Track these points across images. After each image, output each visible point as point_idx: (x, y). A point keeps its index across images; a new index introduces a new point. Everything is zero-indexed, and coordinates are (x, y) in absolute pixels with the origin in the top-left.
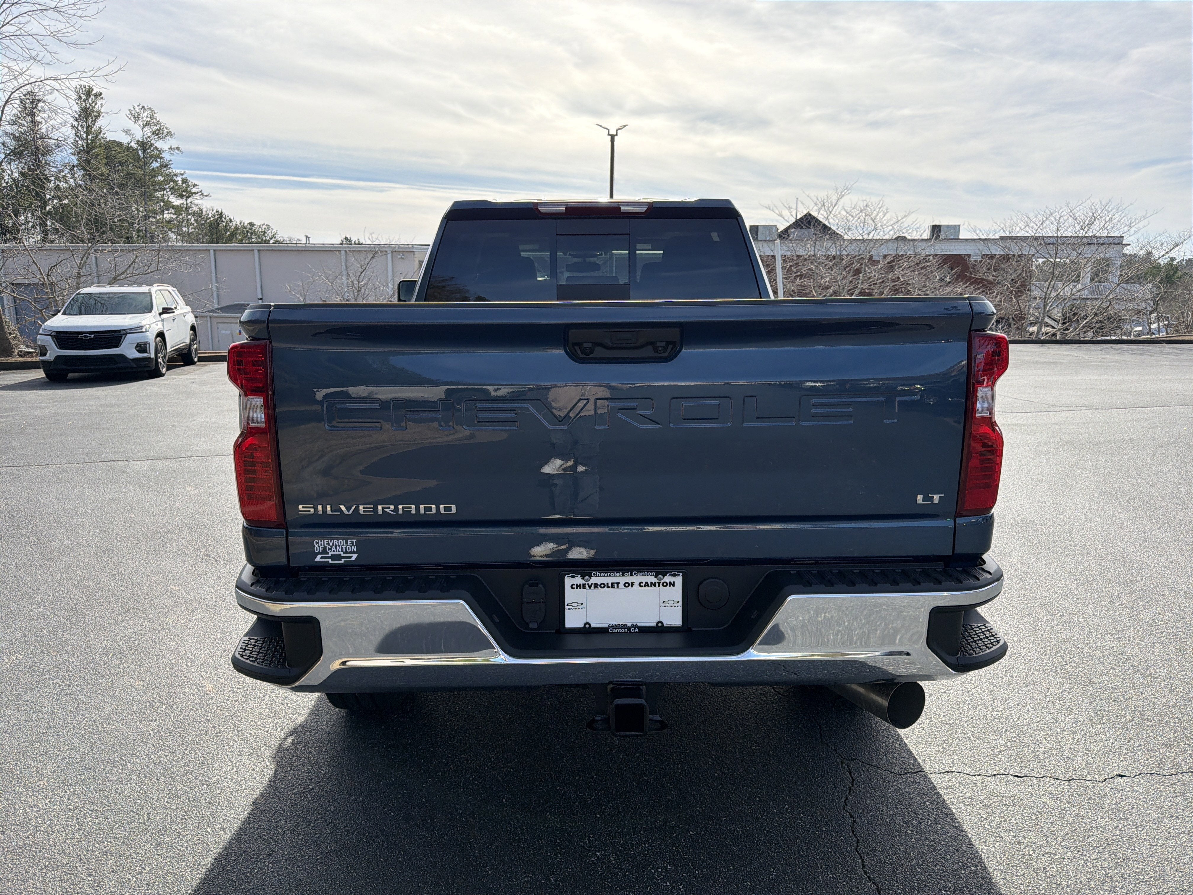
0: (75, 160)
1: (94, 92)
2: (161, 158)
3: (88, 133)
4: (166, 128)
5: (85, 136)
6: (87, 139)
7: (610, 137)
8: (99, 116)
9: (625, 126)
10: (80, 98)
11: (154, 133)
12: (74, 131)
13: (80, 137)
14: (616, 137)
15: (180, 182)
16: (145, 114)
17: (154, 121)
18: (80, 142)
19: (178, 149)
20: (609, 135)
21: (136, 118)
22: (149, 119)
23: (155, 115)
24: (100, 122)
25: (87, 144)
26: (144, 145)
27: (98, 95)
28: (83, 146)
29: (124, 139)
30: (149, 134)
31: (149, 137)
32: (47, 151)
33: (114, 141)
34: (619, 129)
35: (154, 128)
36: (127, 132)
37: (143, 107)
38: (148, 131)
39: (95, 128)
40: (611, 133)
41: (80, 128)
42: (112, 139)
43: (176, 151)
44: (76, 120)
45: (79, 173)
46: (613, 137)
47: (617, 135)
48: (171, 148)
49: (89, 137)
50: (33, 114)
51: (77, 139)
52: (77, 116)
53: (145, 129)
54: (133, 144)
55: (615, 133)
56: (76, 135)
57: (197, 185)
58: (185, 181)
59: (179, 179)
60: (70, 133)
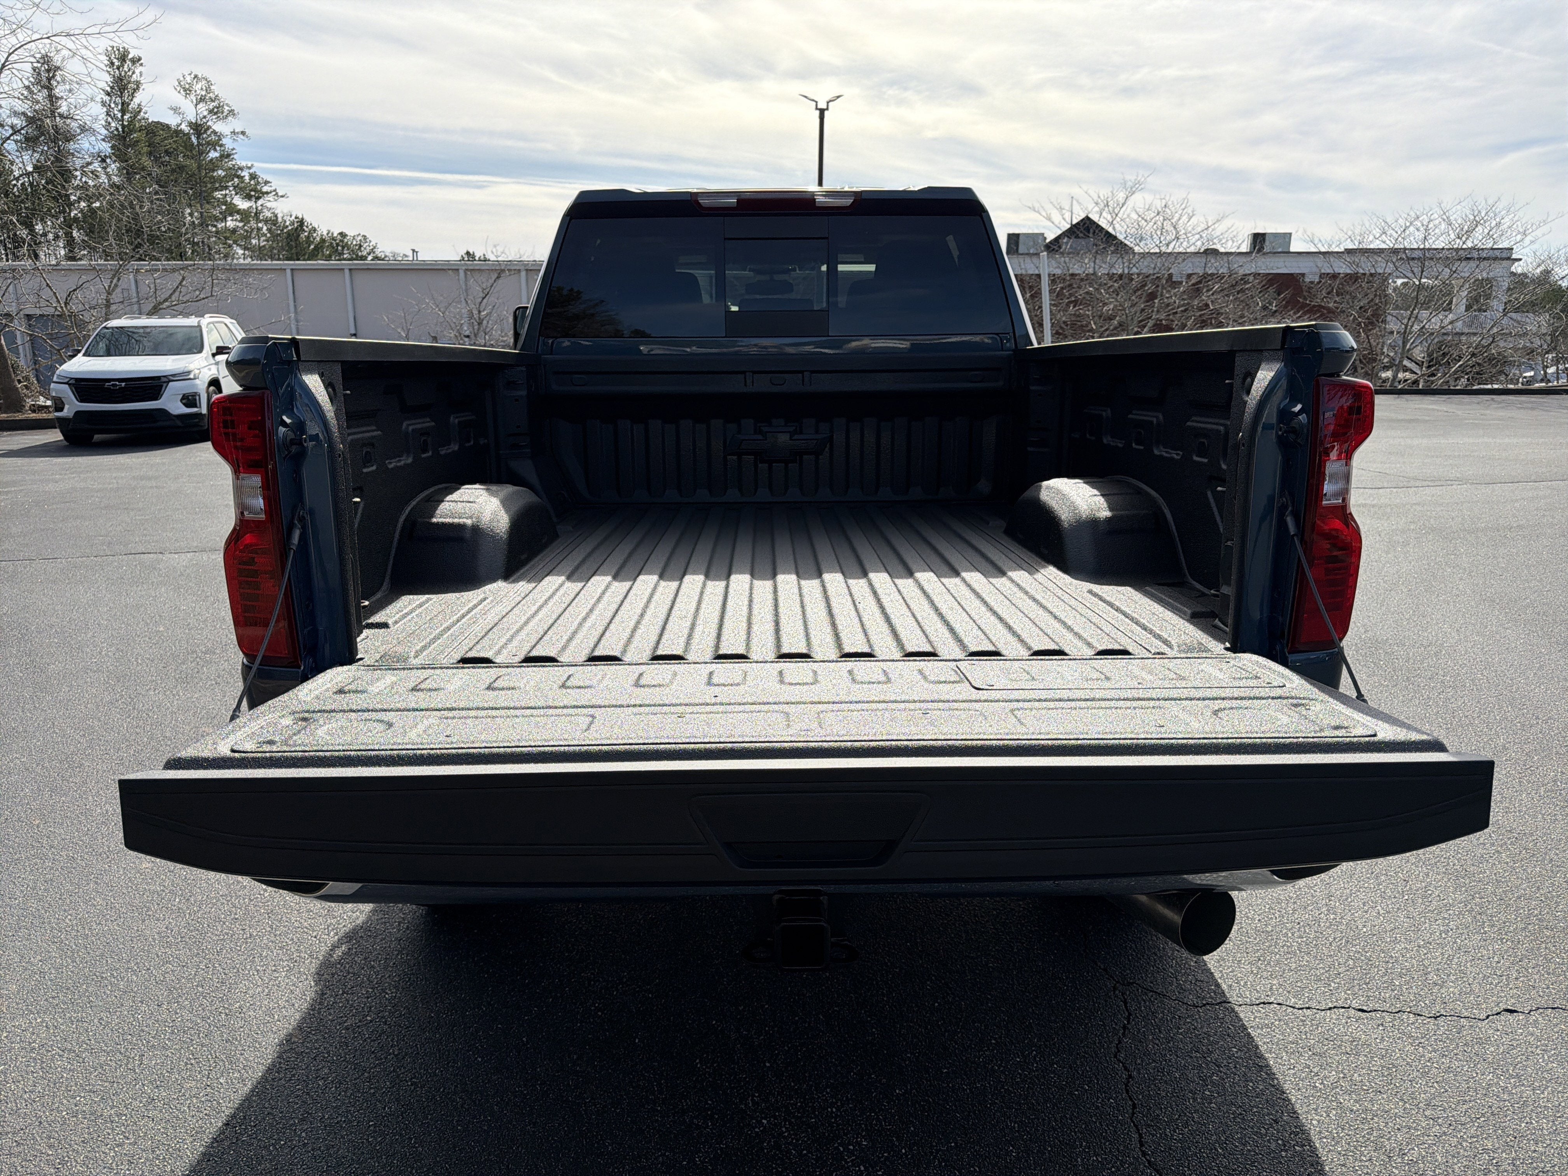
0: (106, 148)
1: (130, 56)
2: (221, 146)
3: (123, 112)
4: (228, 105)
5: (119, 115)
6: (123, 120)
7: (818, 112)
8: (138, 88)
9: (838, 97)
10: (112, 64)
11: (211, 111)
12: (105, 109)
13: (114, 118)
14: (826, 112)
15: (247, 178)
16: (199, 86)
17: (211, 95)
18: (113, 125)
19: (243, 133)
20: (817, 109)
21: (187, 91)
22: (204, 93)
23: (212, 87)
24: (139, 98)
25: (123, 126)
26: (198, 128)
27: (136, 61)
28: (117, 129)
29: (172, 121)
30: (205, 113)
31: (205, 117)
32: (69, 137)
33: (158, 123)
34: (831, 101)
35: (212, 105)
36: (176, 110)
37: (196, 76)
38: (203, 109)
39: (133, 105)
40: (819, 107)
41: (113, 105)
42: (156, 120)
43: (241, 136)
44: (108, 94)
45: (113, 167)
46: (822, 112)
47: (827, 109)
48: (233, 133)
49: (126, 117)
50: (50, 88)
51: (110, 119)
52: (108, 89)
53: (198, 107)
54: (184, 127)
55: (825, 107)
56: (108, 114)
57: (269, 182)
58: (253, 176)
59: (245, 174)
60: (99, 111)
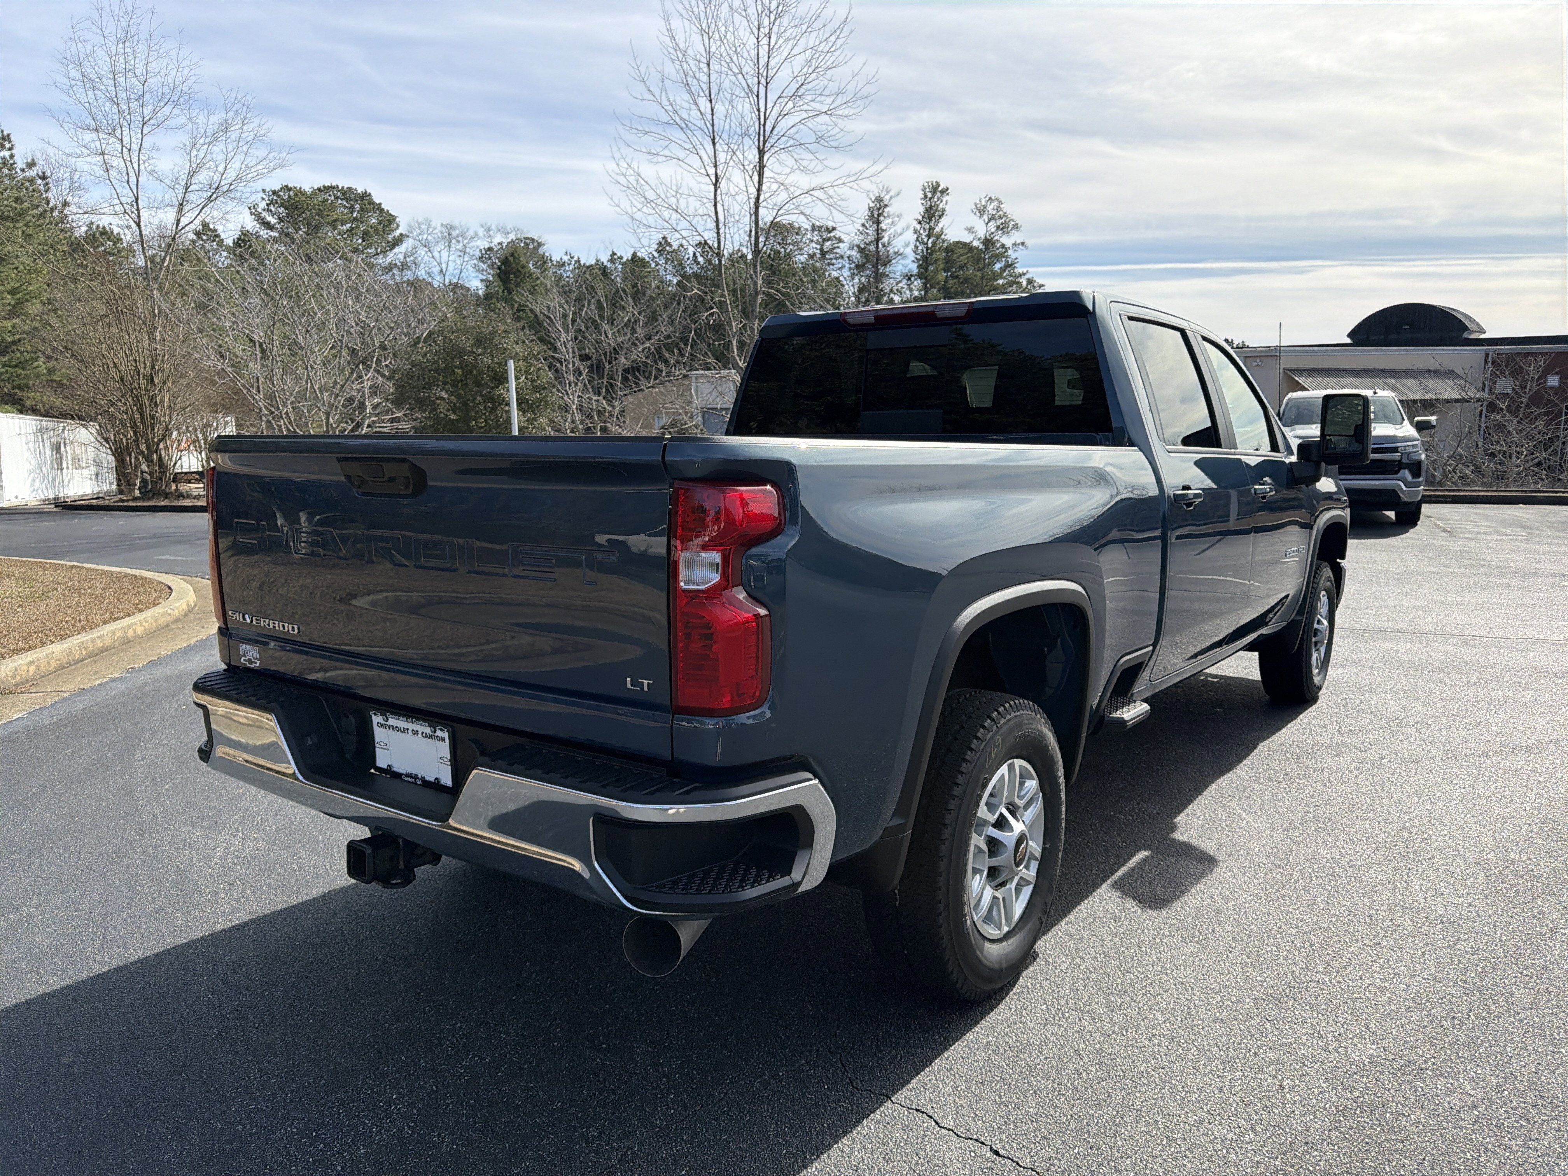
0: (914, 268)
1: (940, 188)
2: (1006, 257)
3: (929, 236)
4: (1013, 220)
5: (925, 240)
6: (927, 244)
8: (943, 214)
10: (926, 196)
11: (998, 228)
12: (916, 236)
13: (922, 242)
15: (1024, 283)
16: (992, 207)
17: (1001, 213)
18: (920, 248)
19: (1023, 244)
21: (981, 212)
22: (994, 212)
23: (1002, 206)
24: (943, 222)
25: (927, 248)
26: (988, 243)
27: (944, 191)
28: (922, 252)
29: (966, 238)
30: (993, 230)
31: (993, 233)
32: (887, 262)
33: (958, 242)
35: (999, 222)
36: (970, 230)
37: (990, 198)
38: (992, 226)
39: (937, 229)
41: (922, 232)
42: (957, 240)
43: (1021, 247)
44: (920, 222)
45: (917, 283)
48: (1015, 244)
49: (930, 241)
50: (878, 223)
51: (918, 244)
52: (920, 218)
53: (990, 224)
54: (976, 243)
56: (917, 240)
57: (1043, 286)
58: (1030, 282)
59: (1023, 281)
60: (911, 237)
